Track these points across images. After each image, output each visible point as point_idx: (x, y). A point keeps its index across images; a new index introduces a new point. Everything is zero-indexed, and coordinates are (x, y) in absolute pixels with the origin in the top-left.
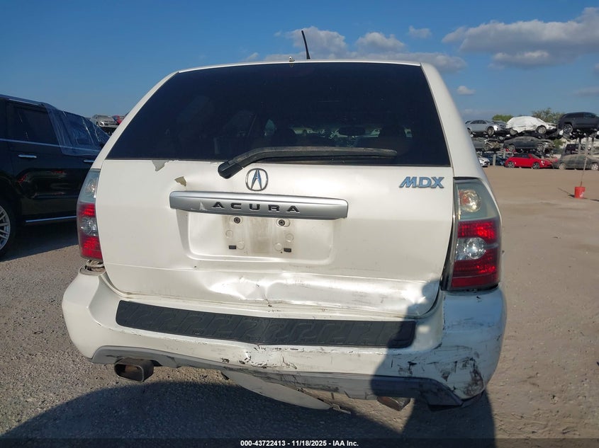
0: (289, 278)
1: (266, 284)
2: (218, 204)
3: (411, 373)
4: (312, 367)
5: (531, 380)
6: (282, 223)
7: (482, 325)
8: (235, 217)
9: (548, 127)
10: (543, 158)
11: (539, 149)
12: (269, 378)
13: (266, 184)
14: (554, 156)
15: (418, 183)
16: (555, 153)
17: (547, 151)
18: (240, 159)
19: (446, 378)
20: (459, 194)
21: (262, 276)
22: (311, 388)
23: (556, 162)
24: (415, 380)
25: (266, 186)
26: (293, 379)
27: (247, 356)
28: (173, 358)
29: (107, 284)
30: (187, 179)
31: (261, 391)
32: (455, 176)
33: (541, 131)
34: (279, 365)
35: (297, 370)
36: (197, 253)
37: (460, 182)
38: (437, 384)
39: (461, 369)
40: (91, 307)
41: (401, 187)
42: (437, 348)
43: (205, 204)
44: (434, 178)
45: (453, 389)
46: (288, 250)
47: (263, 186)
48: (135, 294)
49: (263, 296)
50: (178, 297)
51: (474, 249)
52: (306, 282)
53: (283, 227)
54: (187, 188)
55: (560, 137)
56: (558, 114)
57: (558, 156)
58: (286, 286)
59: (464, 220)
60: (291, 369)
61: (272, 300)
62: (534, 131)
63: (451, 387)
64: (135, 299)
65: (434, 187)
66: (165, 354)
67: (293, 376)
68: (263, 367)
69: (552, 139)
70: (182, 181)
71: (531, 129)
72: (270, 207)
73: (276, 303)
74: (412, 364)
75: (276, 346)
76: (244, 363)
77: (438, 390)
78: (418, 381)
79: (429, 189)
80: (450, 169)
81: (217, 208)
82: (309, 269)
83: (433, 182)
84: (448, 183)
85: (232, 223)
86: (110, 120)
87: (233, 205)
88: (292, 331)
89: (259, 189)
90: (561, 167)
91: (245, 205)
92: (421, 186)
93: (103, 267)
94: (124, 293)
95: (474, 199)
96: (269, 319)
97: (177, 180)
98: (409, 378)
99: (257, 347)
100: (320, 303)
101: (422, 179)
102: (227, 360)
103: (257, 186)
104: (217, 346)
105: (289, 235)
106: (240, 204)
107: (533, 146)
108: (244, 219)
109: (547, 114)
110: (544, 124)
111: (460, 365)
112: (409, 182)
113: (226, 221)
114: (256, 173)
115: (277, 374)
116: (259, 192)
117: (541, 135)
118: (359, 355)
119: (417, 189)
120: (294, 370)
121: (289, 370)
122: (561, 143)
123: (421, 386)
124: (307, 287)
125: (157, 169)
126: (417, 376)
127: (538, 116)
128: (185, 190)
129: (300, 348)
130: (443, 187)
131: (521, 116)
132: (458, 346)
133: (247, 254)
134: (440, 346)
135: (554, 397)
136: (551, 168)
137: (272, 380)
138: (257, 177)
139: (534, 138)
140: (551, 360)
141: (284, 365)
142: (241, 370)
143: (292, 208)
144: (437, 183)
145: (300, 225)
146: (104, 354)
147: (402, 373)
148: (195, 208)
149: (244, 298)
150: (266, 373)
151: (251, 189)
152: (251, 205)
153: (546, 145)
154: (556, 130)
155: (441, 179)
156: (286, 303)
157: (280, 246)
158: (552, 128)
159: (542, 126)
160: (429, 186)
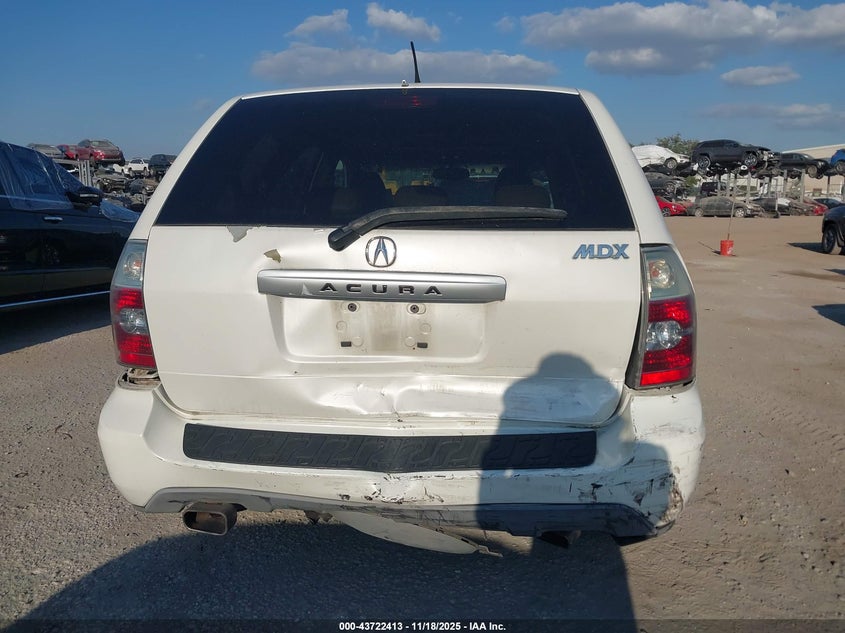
0: (424, 382)
1: (394, 391)
2: (327, 286)
3: (595, 498)
4: (464, 499)
5: (710, 497)
6: (415, 309)
7: (682, 431)
8: (348, 303)
9: (679, 160)
10: (673, 200)
11: (669, 189)
12: (403, 517)
13: (395, 258)
14: (688, 198)
15: (596, 253)
16: (688, 195)
17: (679, 192)
18: (357, 224)
19: (639, 501)
20: (647, 265)
21: (388, 381)
22: (462, 526)
23: (691, 207)
24: (600, 507)
25: (394, 260)
26: (437, 516)
27: (375, 488)
28: (267, 499)
29: (164, 402)
30: (282, 253)
31: (386, 535)
32: (643, 242)
33: (670, 165)
34: (419, 498)
35: (444, 504)
36: (297, 353)
37: (650, 250)
38: (628, 510)
39: (659, 489)
40: (146, 435)
41: (575, 258)
42: (628, 464)
43: (310, 287)
44: (616, 246)
45: (646, 515)
46: (423, 346)
47: (390, 260)
48: (206, 414)
49: (391, 408)
50: (269, 415)
51: (666, 335)
52: (448, 387)
53: (416, 316)
54: (282, 265)
55: (694, 173)
56: (689, 142)
57: (692, 199)
58: (421, 393)
59: (655, 299)
60: (437, 503)
61: (402, 412)
62: (661, 166)
63: (645, 513)
64: (205, 420)
65: (616, 258)
66: (254, 494)
67: (438, 511)
68: (398, 502)
69: (685, 175)
70: (274, 255)
71: (658, 162)
72: (401, 289)
73: (409, 415)
74: (596, 486)
75: (415, 474)
76: (371, 499)
77: (629, 518)
78: (604, 507)
79: (610, 260)
80: (635, 233)
81: (326, 291)
82: (451, 369)
83: (615, 251)
84: (634, 252)
85: (346, 311)
86: (55, 152)
87: (349, 287)
88: (435, 453)
89: (385, 264)
90: (698, 213)
91: (367, 287)
92: (601, 257)
93: (158, 377)
94: (188, 412)
95: (665, 271)
96: (401, 438)
97: (267, 254)
98: (593, 504)
99: (388, 477)
100: (468, 414)
101: (601, 247)
102: (348, 497)
103: (381, 260)
104: (334, 478)
105: (426, 325)
106: (359, 286)
107: (662, 185)
108: (362, 306)
109: (676, 142)
110: (675, 156)
111: (656, 484)
112: (584, 252)
113: (336, 309)
114: (379, 243)
115: (417, 511)
116: (385, 269)
117: (671, 171)
118: (528, 479)
119: (596, 260)
120: (440, 503)
121: (432, 504)
122: (695, 182)
123: (608, 514)
124: (450, 393)
125: (237, 239)
126: (603, 502)
127: (664, 145)
128: (279, 267)
129: (448, 474)
130: (627, 258)
131: (642, 144)
132: (655, 460)
133: (366, 352)
134: (632, 461)
135: (742, 517)
136: (685, 215)
137: (407, 519)
138: (381, 248)
139: (662, 175)
140: (730, 471)
141: (426, 498)
142: (364, 509)
143: (432, 289)
144: (620, 252)
145: (439, 311)
146: (166, 500)
147: (583, 498)
148: (295, 292)
149: (366, 413)
150: (400, 511)
151: (374, 266)
152: (374, 287)
153: (678, 184)
154: (688, 164)
155: (625, 246)
156: (423, 416)
157: (412, 340)
158: (685, 161)
159: (671, 158)
160: (610, 256)
